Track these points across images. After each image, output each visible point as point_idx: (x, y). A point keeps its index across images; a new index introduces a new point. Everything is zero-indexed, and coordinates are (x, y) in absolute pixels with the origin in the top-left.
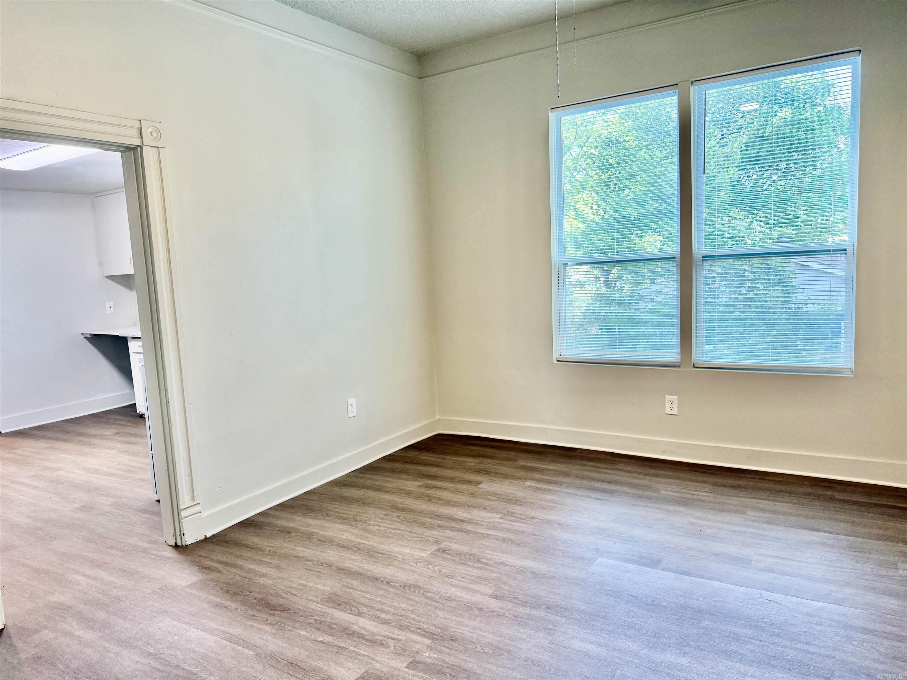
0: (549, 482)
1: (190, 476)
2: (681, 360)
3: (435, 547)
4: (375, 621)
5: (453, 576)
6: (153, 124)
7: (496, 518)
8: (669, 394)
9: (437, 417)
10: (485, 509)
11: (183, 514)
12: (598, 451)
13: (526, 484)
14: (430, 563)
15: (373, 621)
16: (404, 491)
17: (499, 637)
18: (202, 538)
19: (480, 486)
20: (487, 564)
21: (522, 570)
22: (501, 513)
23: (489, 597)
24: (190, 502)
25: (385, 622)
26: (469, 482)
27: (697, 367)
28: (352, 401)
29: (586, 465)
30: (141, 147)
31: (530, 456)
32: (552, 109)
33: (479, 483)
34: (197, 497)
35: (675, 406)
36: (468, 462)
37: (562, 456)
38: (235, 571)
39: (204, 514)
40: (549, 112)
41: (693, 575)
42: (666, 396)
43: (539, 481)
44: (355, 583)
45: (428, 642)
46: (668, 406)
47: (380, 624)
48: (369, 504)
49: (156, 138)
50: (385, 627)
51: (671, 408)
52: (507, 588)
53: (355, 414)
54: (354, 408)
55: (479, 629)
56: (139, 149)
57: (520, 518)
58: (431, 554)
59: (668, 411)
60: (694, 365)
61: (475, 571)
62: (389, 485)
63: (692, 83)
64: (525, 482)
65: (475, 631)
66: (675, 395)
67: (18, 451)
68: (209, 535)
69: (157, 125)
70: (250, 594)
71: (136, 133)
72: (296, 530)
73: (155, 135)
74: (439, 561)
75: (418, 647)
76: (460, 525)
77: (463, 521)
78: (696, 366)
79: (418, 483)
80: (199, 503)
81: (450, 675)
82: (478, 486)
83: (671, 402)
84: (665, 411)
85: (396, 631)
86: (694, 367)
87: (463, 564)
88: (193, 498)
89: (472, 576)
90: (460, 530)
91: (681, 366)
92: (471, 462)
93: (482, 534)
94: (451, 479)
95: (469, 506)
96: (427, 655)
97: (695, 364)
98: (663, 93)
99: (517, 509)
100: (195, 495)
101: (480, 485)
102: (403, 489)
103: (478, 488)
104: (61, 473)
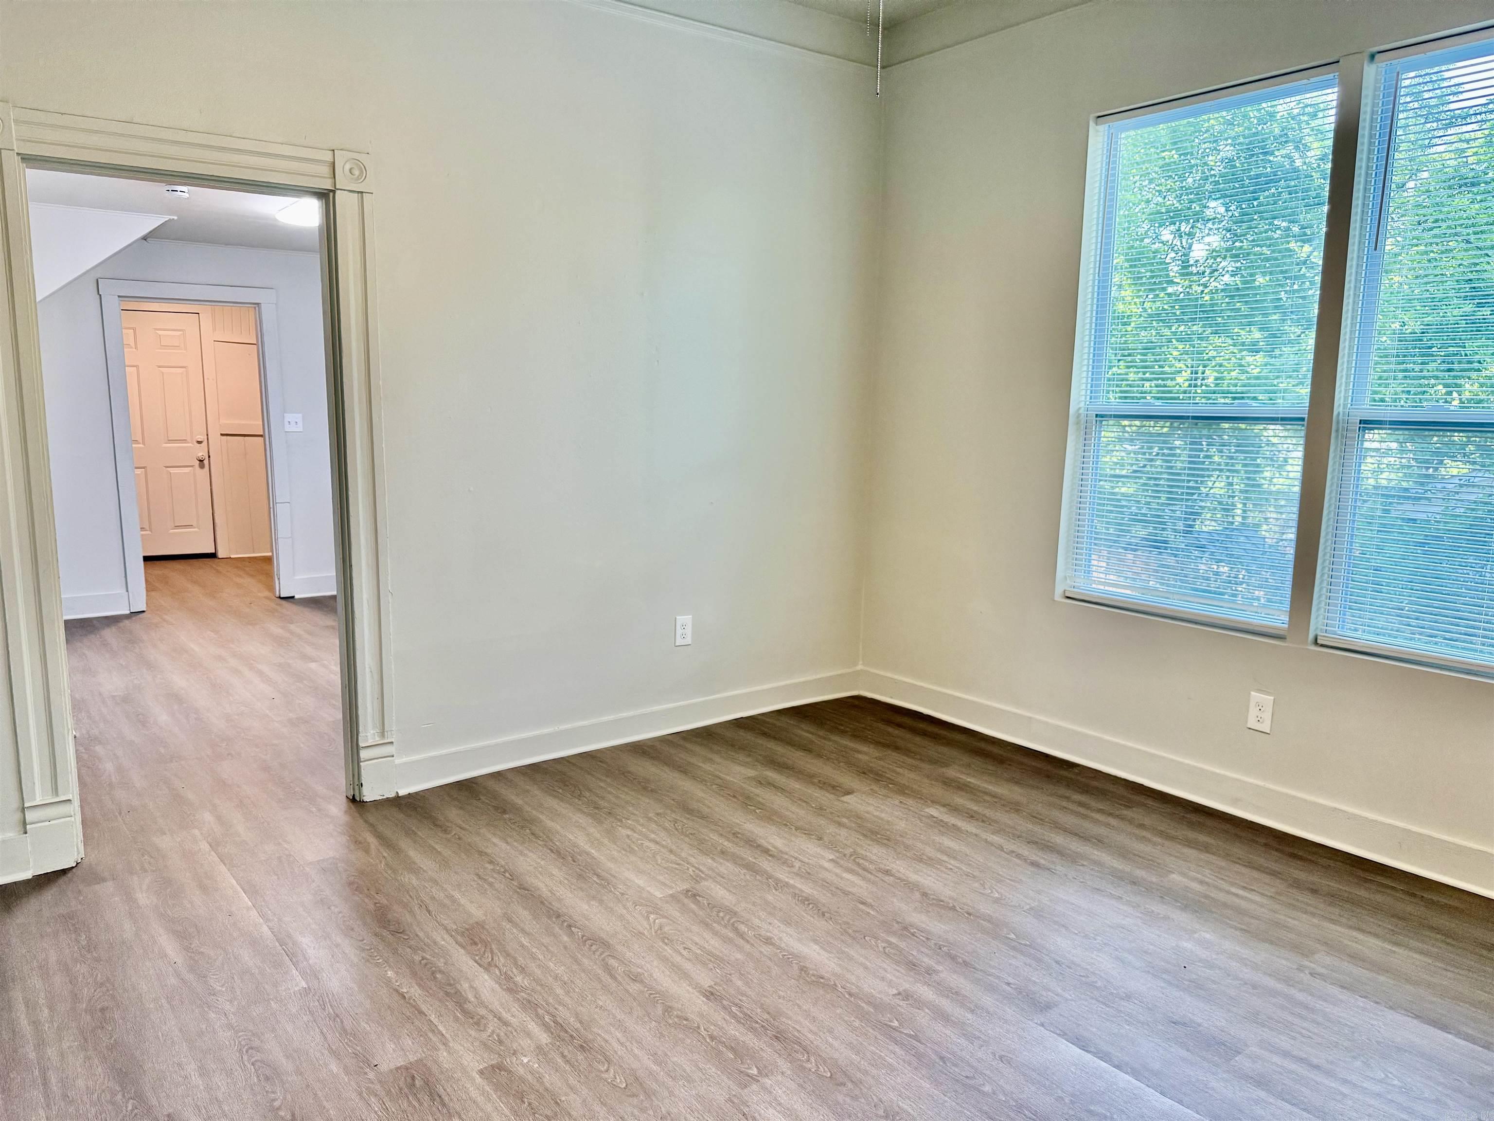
0: (971, 816)
1: (380, 698)
2: (1290, 625)
3: (686, 886)
4: (500, 984)
5: (671, 941)
6: (356, 156)
7: (823, 858)
8: (1259, 691)
9: (860, 667)
10: (820, 839)
11: (363, 754)
12: (1115, 777)
13: (927, 810)
14: (656, 910)
15: (497, 982)
16: (718, 781)
17: (655, 1062)
18: (392, 795)
19: (846, 798)
20: (741, 936)
21: (788, 959)
22: (838, 851)
23: (699, 992)
24: (377, 739)
25: (512, 990)
26: (834, 787)
27: (1322, 646)
28: (685, 620)
29: (1068, 798)
30: (334, 192)
31: (977, 762)
32: (1099, 117)
33: (849, 792)
34: (389, 733)
35: (1267, 716)
36: (859, 752)
37: (1037, 772)
38: (385, 854)
39: (397, 761)
40: (1092, 124)
41: (1092, 1050)
42: (1253, 693)
43: (955, 809)
44: (523, 914)
45: (544, 1038)
46: (1253, 712)
47: (504, 990)
48: (652, 791)
49: (358, 178)
50: (506, 997)
51: (1259, 719)
52: (739, 983)
53: (688, 640)
54: (689, 631)
55: (637, 1042)
56: (331, 194)
57: (865, 869)
58: (672, 896)
59: (1252, 723)
60: (1316, 639)
61: (712, 942)
62: (707, 767)
63: (1372, 57)
64: (928, 807)
65: (628, 1044)
66: (1268, 693)
67: (292, 627)
68: (402, 792)
69: (362, 157)
70: (376, 895)
71: (326, 170)
72: (517, 810)
73: (357, 172)
74: (673, 911)
75: (526, 1043)
76: (755, 858)
77: (766, 851)
78: (1319, 641)
79: (751, 773)
80: (392, 743)
81: (530, 1104)
82: (842, 798)
83: (1260, 707)
84: (1247, 722)
85: (515, 1008)
86: (1316, 642)
87: (707, 925)
88: (382, 734)
89: (702, 948)
90: (750, 867)
91: (1288, 639)
92: (867, 754)
93: (778, 881)
94: (809, 778)
95: (797, 829)
96: (525, 1060)
97: (1319, 637)
98: (1313, 80)
99: (875, 852)
100: (386, 729)
101: (849, 797)
102: (720, 778)
103: (839, 800)
104: (313, 665)
